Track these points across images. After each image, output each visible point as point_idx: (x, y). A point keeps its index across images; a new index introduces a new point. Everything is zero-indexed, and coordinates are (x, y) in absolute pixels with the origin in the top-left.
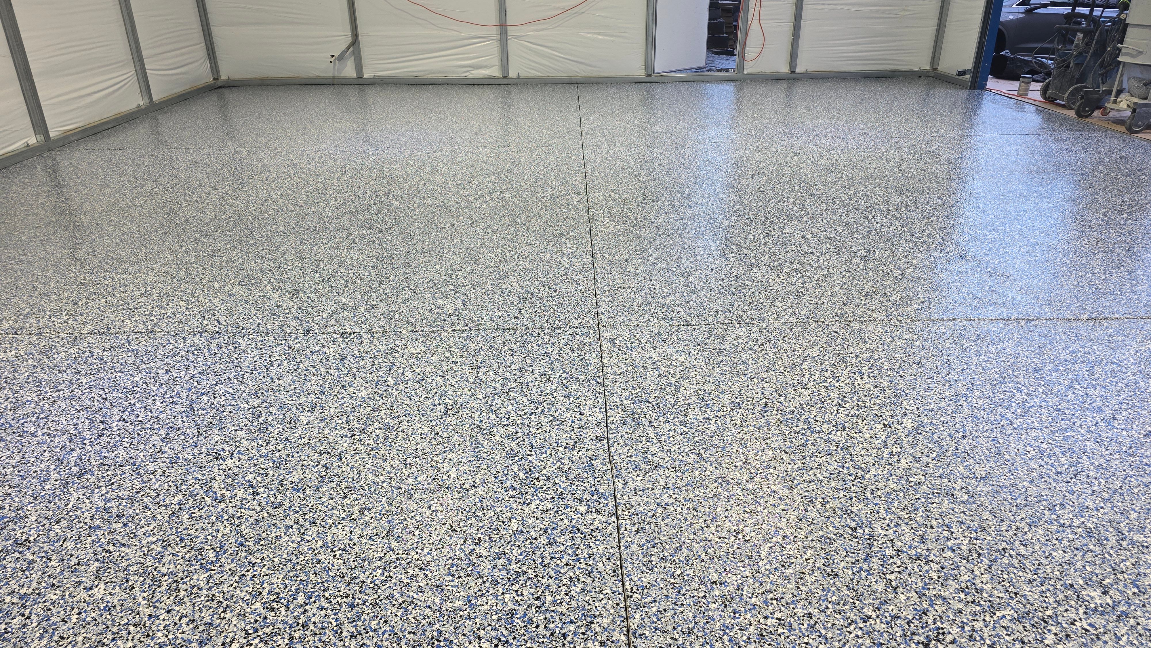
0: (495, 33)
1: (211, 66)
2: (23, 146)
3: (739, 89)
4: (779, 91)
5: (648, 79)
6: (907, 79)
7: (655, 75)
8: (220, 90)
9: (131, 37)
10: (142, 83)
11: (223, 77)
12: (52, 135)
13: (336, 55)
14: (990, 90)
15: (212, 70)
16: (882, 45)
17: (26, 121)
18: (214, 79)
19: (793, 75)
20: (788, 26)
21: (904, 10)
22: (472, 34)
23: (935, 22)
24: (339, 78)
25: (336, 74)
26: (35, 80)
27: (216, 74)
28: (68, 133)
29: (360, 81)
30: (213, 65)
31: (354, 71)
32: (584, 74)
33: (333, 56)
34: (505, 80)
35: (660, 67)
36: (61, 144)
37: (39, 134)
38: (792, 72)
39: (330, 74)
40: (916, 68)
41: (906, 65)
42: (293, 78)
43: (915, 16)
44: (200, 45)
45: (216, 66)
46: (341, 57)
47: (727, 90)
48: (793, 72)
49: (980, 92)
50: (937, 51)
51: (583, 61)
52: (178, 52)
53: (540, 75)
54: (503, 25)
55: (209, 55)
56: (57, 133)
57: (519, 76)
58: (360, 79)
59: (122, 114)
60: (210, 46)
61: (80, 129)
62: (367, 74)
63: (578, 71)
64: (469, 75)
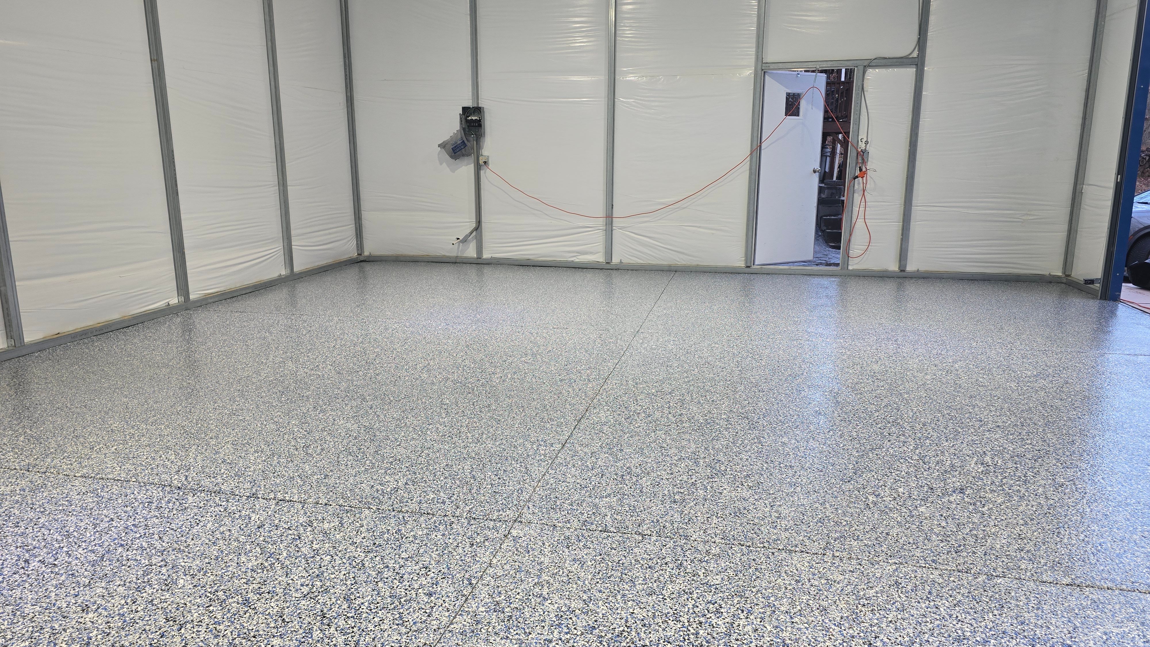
0: (602, 223)
1: (357, 244)
2: (165, 305)
3: (842, 285)
4: (888, 289)
5: (748, 270)
6: (1033, 284)
7: (755, 267)
8: (362, 264)
9: (284, 219)
10: (287, 257)
11: (366, 253)
12: (192, 297)
13: (461, 238)
14: (1124, 302)
15: (357, 247)
16: (1003, 248)
17: (173, 284)
18: (358, 254)
19: (903, 274)
20: (896, 227)
21: (1028, 214)
22: (581, 224)
23: (1065, 227)
24: (461, 258)
25: (459, 255)
26: (186, 252)
27: (360, 250)
28: (207, 296)
29: (479, 261)
30: (359, 242)
31: (475, 253)
32: (684, 263)
33: (458, 239)
34: (608, 265)
35: (759, 260)
36: (199, 304)
37: (181, 296)
38: (901, 271)
39: (454, 254)
40: (1046, 273)
41: (1033, 270)
42: (422, 256)
43: (1036, 220)
44: (350, 226)
45: (361, 244)
46: (465, 241)
47: (831, 285)
48: (903, 271)
49: (1111, 303)
50: (1069, 257)
51: (681, 250)
52: (327, 232)
53: (642, 262)
54: (609, 217)
55: (357, 234)
56: (198, 296)
57: (621, 262)
58: (479, 259)
59: (262, 282)
60: (358, 227)
61: (219, 293)
62: (486, 255)
63: (679, 260)
64: (576, 259)
